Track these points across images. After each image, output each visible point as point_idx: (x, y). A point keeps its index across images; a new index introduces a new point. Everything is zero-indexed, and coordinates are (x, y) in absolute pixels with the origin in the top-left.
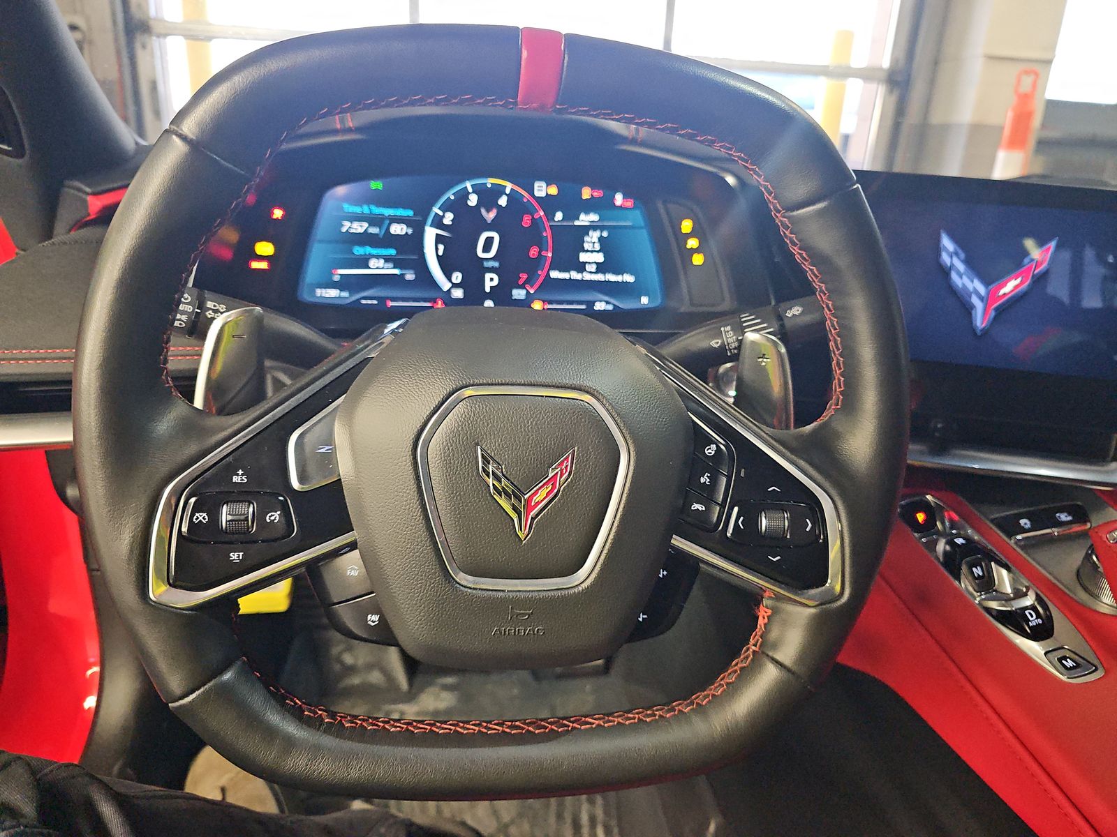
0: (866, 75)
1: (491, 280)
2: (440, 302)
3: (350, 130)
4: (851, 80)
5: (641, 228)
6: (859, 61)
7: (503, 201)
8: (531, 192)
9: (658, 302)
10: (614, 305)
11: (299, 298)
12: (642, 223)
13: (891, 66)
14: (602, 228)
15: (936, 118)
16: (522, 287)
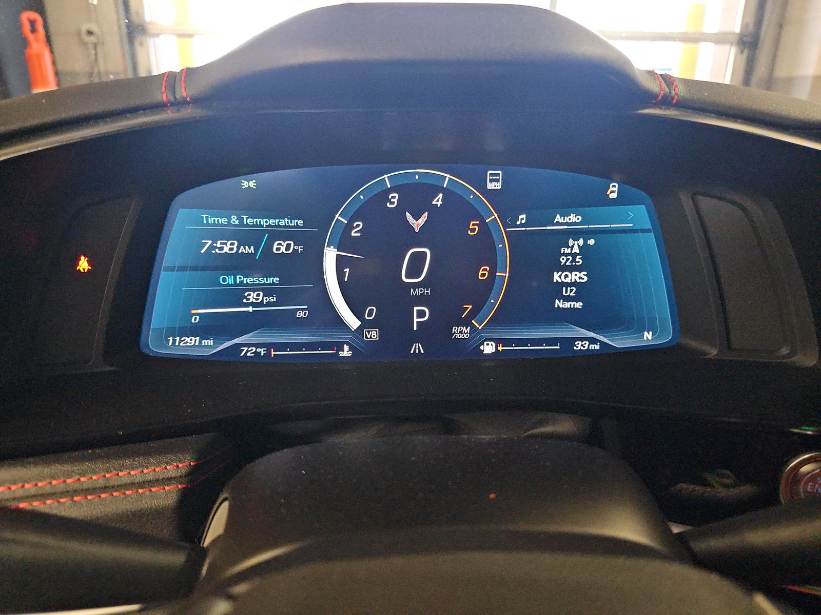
0: (719, 39)
1: (420, 315)
2: (346, 347)
3: (184, 103)
4: (703, 45)
5: (648, 231)
6: (712, 27)
7: (438, 201)
8: (481, 185)
9: (666, 338)
10: (602, 343)
11: (146, 351)
12: (648, 226)
13: (741, 31)
14: (586, 234)
15: (781, 72)
16: (467, 322)
